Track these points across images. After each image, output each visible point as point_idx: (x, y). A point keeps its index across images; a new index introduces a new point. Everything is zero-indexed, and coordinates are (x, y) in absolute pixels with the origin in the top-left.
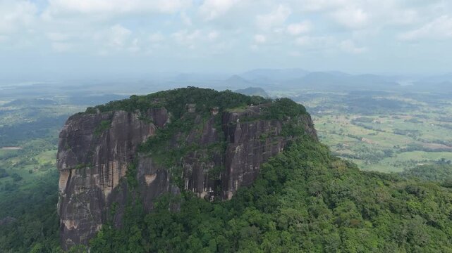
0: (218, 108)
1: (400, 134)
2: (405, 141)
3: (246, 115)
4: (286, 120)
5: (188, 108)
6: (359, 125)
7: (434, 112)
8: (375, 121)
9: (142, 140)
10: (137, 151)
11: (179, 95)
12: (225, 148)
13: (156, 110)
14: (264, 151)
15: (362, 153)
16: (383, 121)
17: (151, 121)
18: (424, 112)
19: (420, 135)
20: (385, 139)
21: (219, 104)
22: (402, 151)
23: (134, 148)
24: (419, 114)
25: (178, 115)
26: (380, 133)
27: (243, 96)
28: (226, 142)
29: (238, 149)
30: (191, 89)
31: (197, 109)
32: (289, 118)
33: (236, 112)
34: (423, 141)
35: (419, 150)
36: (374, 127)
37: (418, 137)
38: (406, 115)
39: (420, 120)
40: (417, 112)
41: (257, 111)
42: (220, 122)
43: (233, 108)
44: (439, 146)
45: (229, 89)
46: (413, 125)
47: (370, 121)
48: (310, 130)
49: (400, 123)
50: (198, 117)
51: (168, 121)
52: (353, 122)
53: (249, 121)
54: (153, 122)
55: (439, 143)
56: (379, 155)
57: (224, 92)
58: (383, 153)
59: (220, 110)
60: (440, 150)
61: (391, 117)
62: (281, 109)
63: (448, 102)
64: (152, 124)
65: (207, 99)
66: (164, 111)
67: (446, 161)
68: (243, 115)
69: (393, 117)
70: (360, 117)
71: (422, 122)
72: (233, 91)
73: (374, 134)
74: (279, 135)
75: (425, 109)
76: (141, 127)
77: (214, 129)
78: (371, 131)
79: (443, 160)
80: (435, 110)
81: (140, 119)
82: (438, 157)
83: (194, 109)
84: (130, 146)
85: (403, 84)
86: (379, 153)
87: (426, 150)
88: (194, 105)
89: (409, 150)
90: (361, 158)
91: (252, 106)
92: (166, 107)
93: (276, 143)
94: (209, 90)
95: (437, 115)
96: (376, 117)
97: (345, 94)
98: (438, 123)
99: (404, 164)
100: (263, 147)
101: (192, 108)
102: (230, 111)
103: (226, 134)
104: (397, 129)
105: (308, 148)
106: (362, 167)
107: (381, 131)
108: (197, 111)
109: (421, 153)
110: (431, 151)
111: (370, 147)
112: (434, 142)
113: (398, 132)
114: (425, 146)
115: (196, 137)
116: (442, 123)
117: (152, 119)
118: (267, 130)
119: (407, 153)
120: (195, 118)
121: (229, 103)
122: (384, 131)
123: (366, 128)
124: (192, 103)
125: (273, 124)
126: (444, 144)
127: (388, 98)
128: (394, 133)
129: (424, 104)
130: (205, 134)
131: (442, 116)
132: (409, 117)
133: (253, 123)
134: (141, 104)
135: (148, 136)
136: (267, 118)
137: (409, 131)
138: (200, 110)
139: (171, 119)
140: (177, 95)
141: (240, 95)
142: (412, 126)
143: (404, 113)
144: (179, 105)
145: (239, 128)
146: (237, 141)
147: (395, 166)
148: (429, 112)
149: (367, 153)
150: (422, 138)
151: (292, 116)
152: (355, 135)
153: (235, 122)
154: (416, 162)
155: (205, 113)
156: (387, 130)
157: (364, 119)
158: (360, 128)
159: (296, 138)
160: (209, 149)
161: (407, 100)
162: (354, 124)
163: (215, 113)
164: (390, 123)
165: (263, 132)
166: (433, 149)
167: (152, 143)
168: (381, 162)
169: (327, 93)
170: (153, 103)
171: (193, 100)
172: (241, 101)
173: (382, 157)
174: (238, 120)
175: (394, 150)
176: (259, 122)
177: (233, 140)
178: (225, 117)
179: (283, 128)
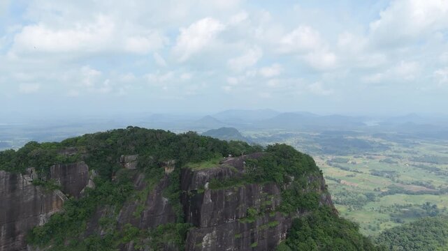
0: (173, 162)
1: (377, 175)
2: (384, 183)
3: (220, 174)
4: (287, 181)
5: (124, 163)
6: (336, 166)
7: (405, 152)
8: (350, 162)
9: (37, 221)
10: (25, 243)
11: (110, 141)
12: (184, 235)
13: (67, 167)
14: (253, 241)
15: (343, 198)
16: (359, 161)
17: (57, 187)
18: (395, 152)
19: (398, 176)
20: (364, 181)
21: (176, 155)
22: (384, 194)
23: (20, 237)
24: (391, 154)
25: (108, 174)
26: (358, 174)
27: (216, 141)
28: (187, 224)
29: (207, 240)
30: (133, 130)
31: (139, 164)
32: (293, 178)
33: (204, 169)
34: (402, 183)
35: (401, 193)
36: (351, 168)
37: (396, 179)
38: (379, 155)
39: (395, 160)
40: (389, 152)
41: (240, 167)
42: (177, 185)
43: (197, 161)
44: (419, 188)
45: (193, 131)
46: (388, 165)
47: (346, 161)
48: (324, 196)
49: (376, 163)
50: (141, 176)
51: (90, 185)
52: (329, 163)
53: (226, 185)
54: (60, 189)
55: (418, 185)
56: (361, 199)
57: (185, 135)
58: (364, 197)
59: (178, 165)
60: (422, 193)
61: (365, 157)
62: (279, 163)
63: (416, 142)
64: (58, 192)
65: (157, 146)
66: (83, 168)
67: (431, 205)
68: (215, 177)
69: (367, 158)
70: (334, 157)
71: (397, 163)
72: (200, 133)
73: (352, 176)
74: (277, 209)
75: (396, 149)
76: (35, 199)
77: (165, 200)
78: (350, 173)
79: (428, 204)
80: (406, 149)
81: (35, 184)
82: (423, 200)
83: (135, 164)
84: (12, 234)
85: (370, 124)
86: (361, 197)
87: (407, 193)
88: (133, 157)
89: (390, 193)
90: (343, 203)
91: (230, 158)
92: (87, 161)
93: (273, 224)
94: (161, 132)
95: (410, 156)
96: (350, 157)
97: (317, 134)
98: (412, 163)
99: (389, 209)
100: (252, 234)
101: (130, 162)
102: (193, 167)
103: (185, 210)
104: (374, 170)
105: (330, 234)
106: (347, 214)
107: (358, 172)
108: (140, 166)
109: (404, 196)
110: (413, 194)
111: (350, 189)
112: (413, 183)
113: (375, 174)
114: (406, 188)
115: (134, 213)
116: (416, 163)
117: (59, 182)
118: (258, 201)
119: (389, 196)
120: (135, 178)
121: (192, 153)
122: (361, 172)
123: (342, 169)
124: (131, 154)
125: (268, 190)
126: (424, 186)
127: (359, 138)
128: (372, 174)
129: (393, 143)
130: (149, 208)
131: (415, 156)
132: (383, 158)
133: (233, 190)
134: (38, 157)
135: (51, 213)
136: (257, 179)
137: (386, 172)
138: (144, 166)
139: (95, 181)
140: (108, 140)
141: (211, 139)
142: (387, 167)
143: (377, 153)
144: (109, 158)
145: (208, 200)
146: (204, 224)
147: (380, 212)
148: (401, 152)
149: (349, 197)
150: (401, 179)
151: (297, 175)
152: (333, 177)
153: (202, 187)
154: (402, 207)
155: (152, 171)
156: (364, 171)
157: (340, 159)
158: (337, 170)
159: (306, 214)
160: (155, 236)
161: (377, 140)
162: (330, 165)
163: (168, 171)
164: (365, 163)
165: (250, 205)
166: (415, 191)
167: (55, 227)
168: (365, 207)
169: (298, 133)
170: (62, 156)
171: (133, 148)
172: (212, 150)
173: (366, 202)
174: (207, 185)
175: (376, 194)
176: (243, 187)
177: (197, 223)
178: (184, 178)
179: (284, 196)
